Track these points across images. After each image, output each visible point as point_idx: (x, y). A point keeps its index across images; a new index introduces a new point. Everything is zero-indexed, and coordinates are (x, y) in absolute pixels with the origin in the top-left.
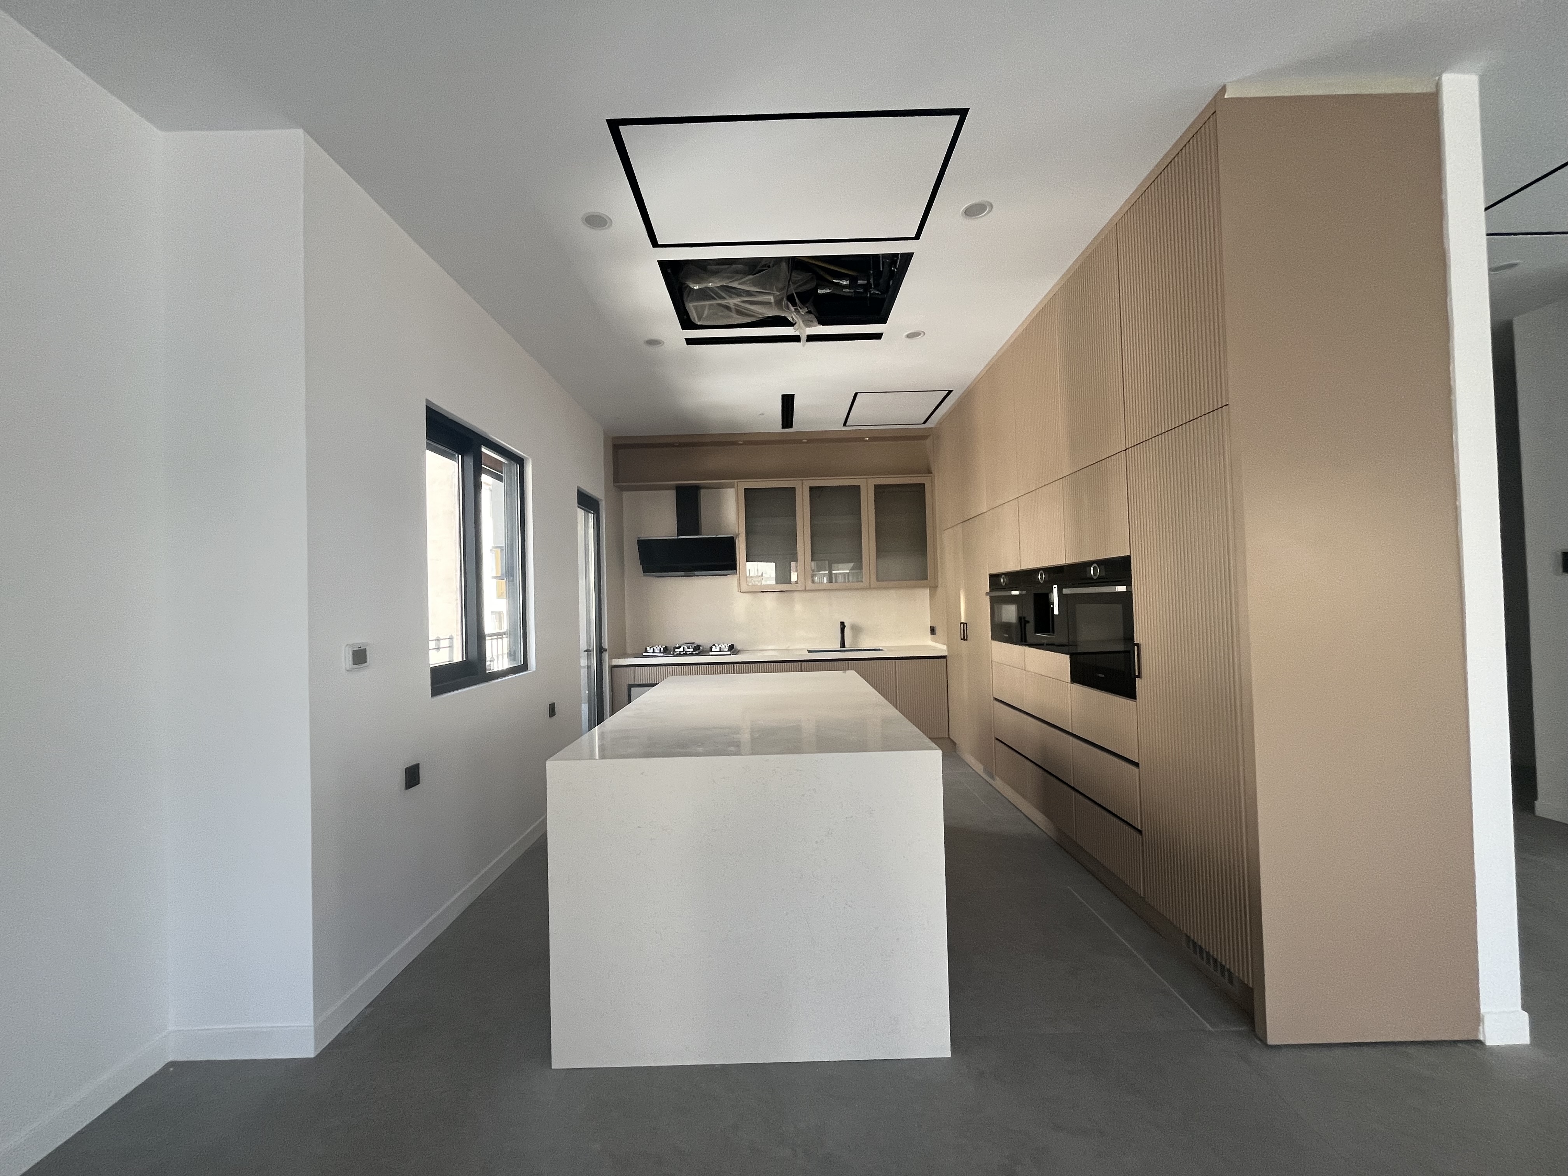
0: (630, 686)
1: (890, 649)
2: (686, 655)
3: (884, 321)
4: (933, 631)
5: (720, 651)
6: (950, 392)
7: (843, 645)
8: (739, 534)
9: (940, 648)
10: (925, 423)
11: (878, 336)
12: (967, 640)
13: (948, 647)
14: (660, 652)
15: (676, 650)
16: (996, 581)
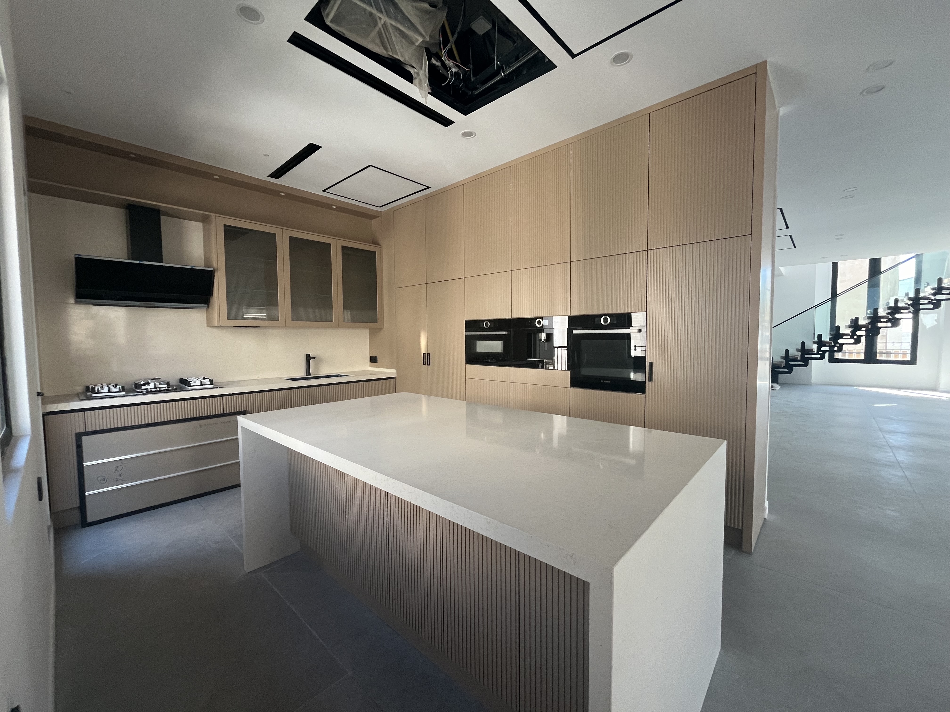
0: (79, 436)
1: (356, 373)
3: (465, 112)
4: (374, 360)
5: (201, 385)
6: (428, 188)
7: (308, 372)
8: (218, 269)
9: (391, 372)
10: (380, 207)
11: (446, 122)
12: (429, 365)
13: (397, 372)
16: (471, 325)
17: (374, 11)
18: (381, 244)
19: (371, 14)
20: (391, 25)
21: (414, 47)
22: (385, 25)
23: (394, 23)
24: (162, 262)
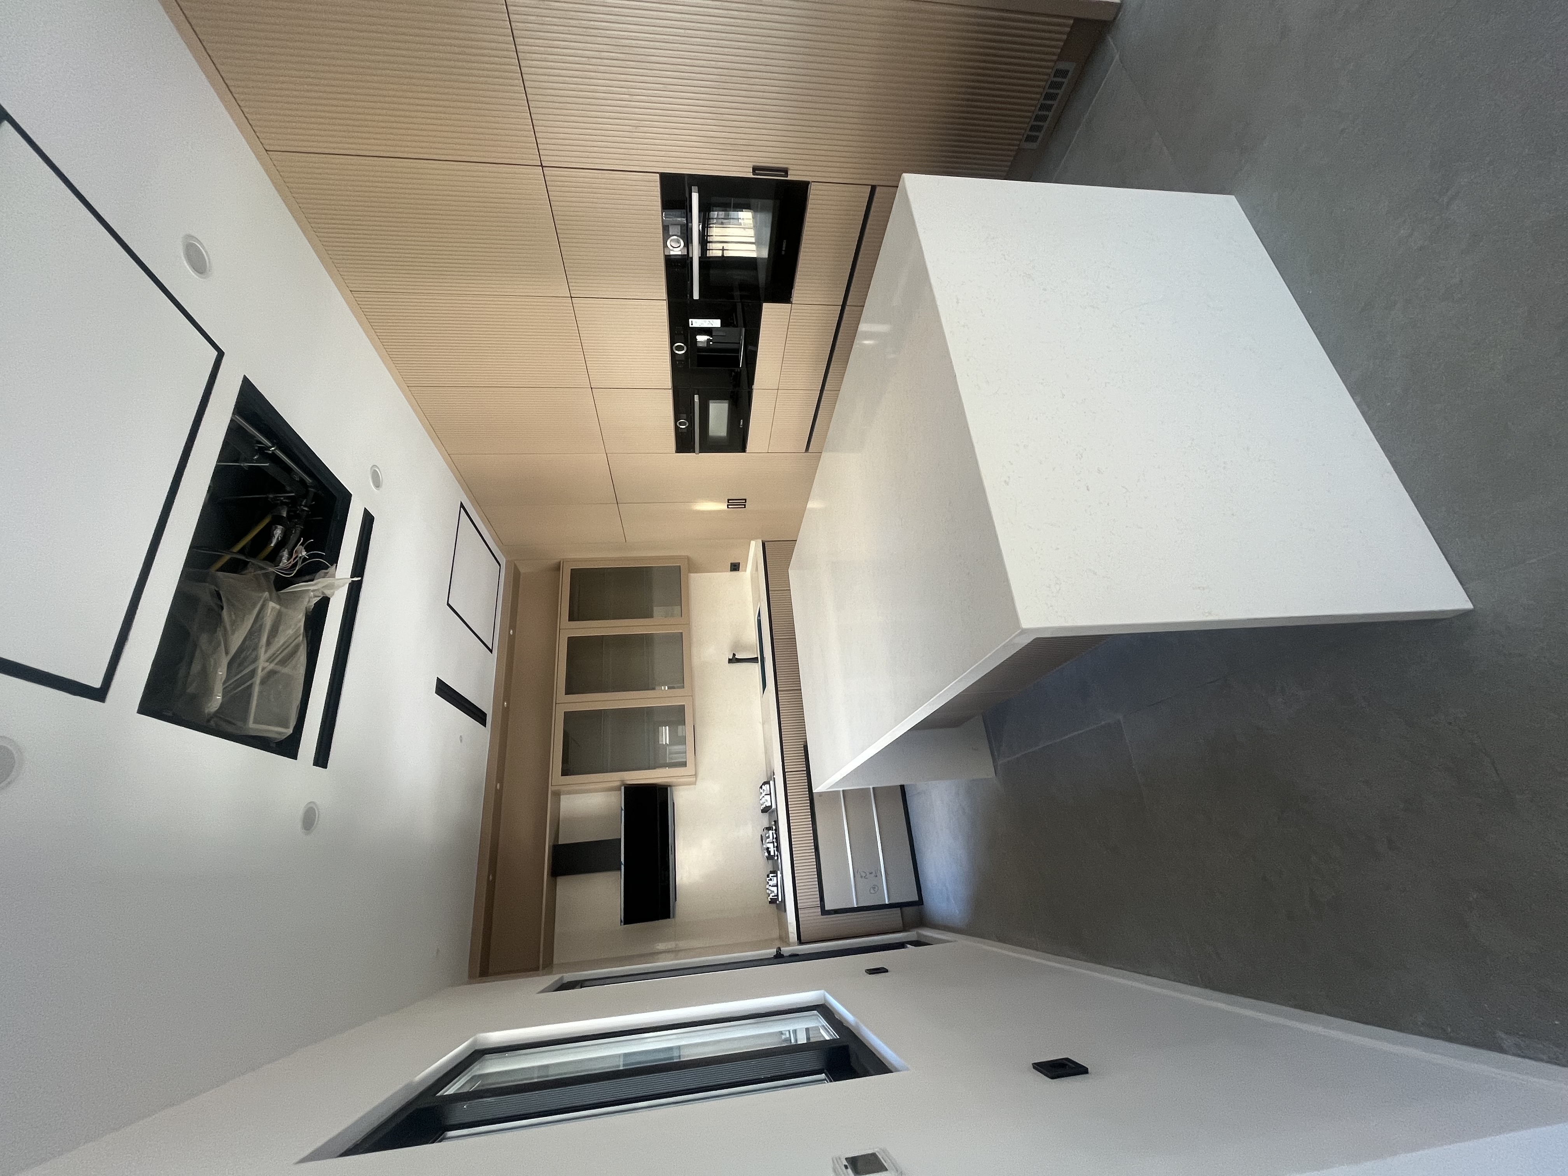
0: (824, 912)
1: (757, 599)
2: (777, 839)
3: (347, 497)
4: (735, 567)
6: (462, 506)
7: (754, 660)
8: (622, 781)
9: (754, 549)
10: (500, 565)
11: (368, 521)
12: (745, 500)
13: (753, 539)
14: (777, 876)
15: (772, 854)
16: (684, 444)
17: (257, 680)
18: (558, 561)
19: (263, 682)
20: (266, 651)
21: (283, 609)
22: (270, 660)
23: (263, 650)
24: (620, 839)
